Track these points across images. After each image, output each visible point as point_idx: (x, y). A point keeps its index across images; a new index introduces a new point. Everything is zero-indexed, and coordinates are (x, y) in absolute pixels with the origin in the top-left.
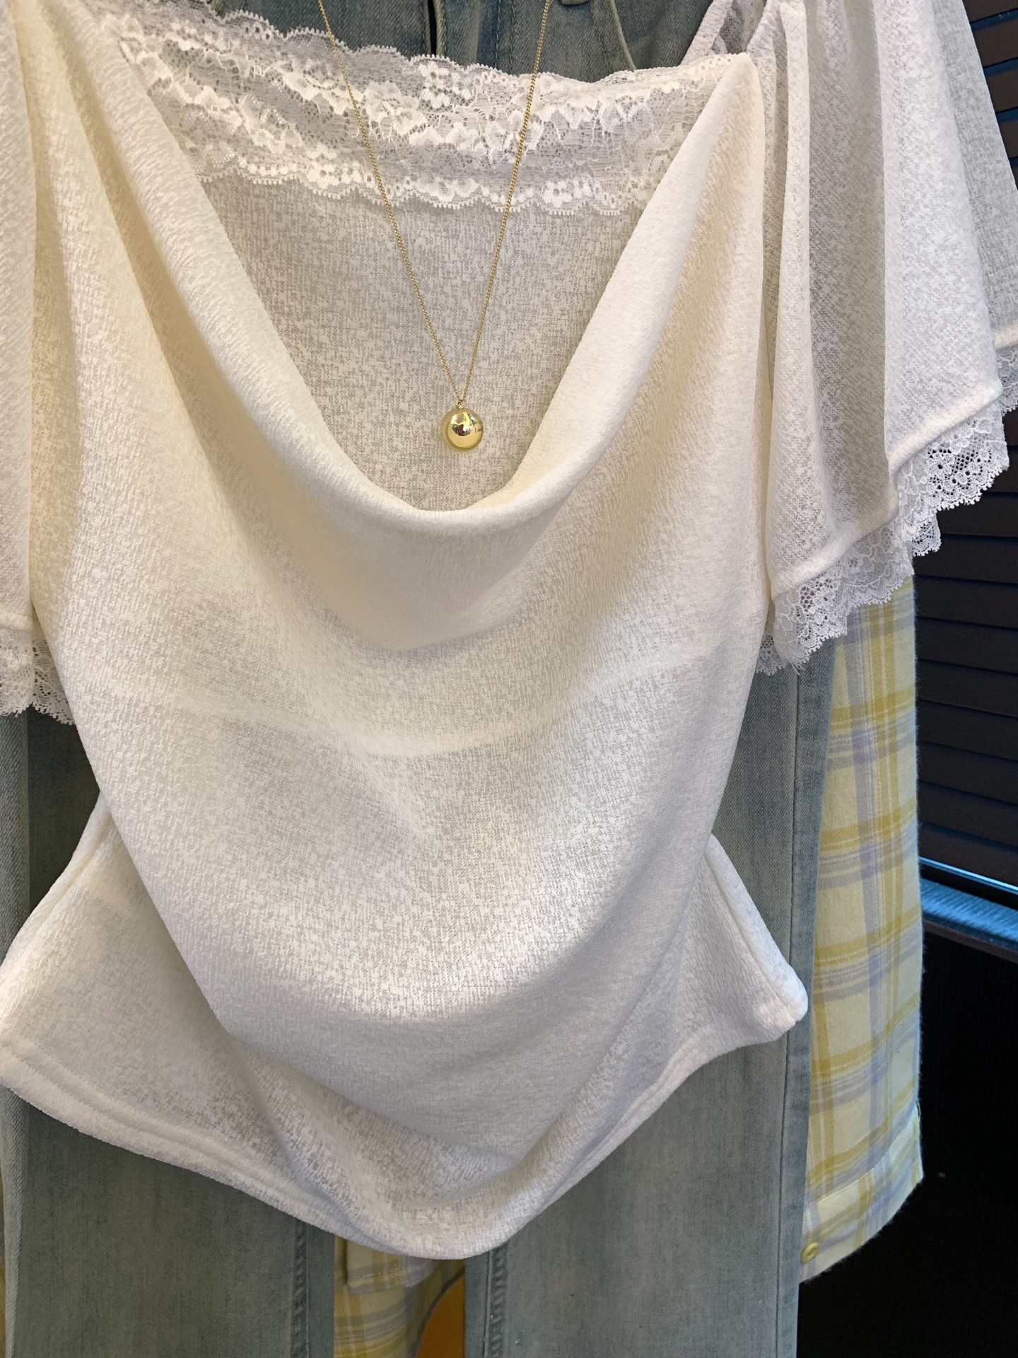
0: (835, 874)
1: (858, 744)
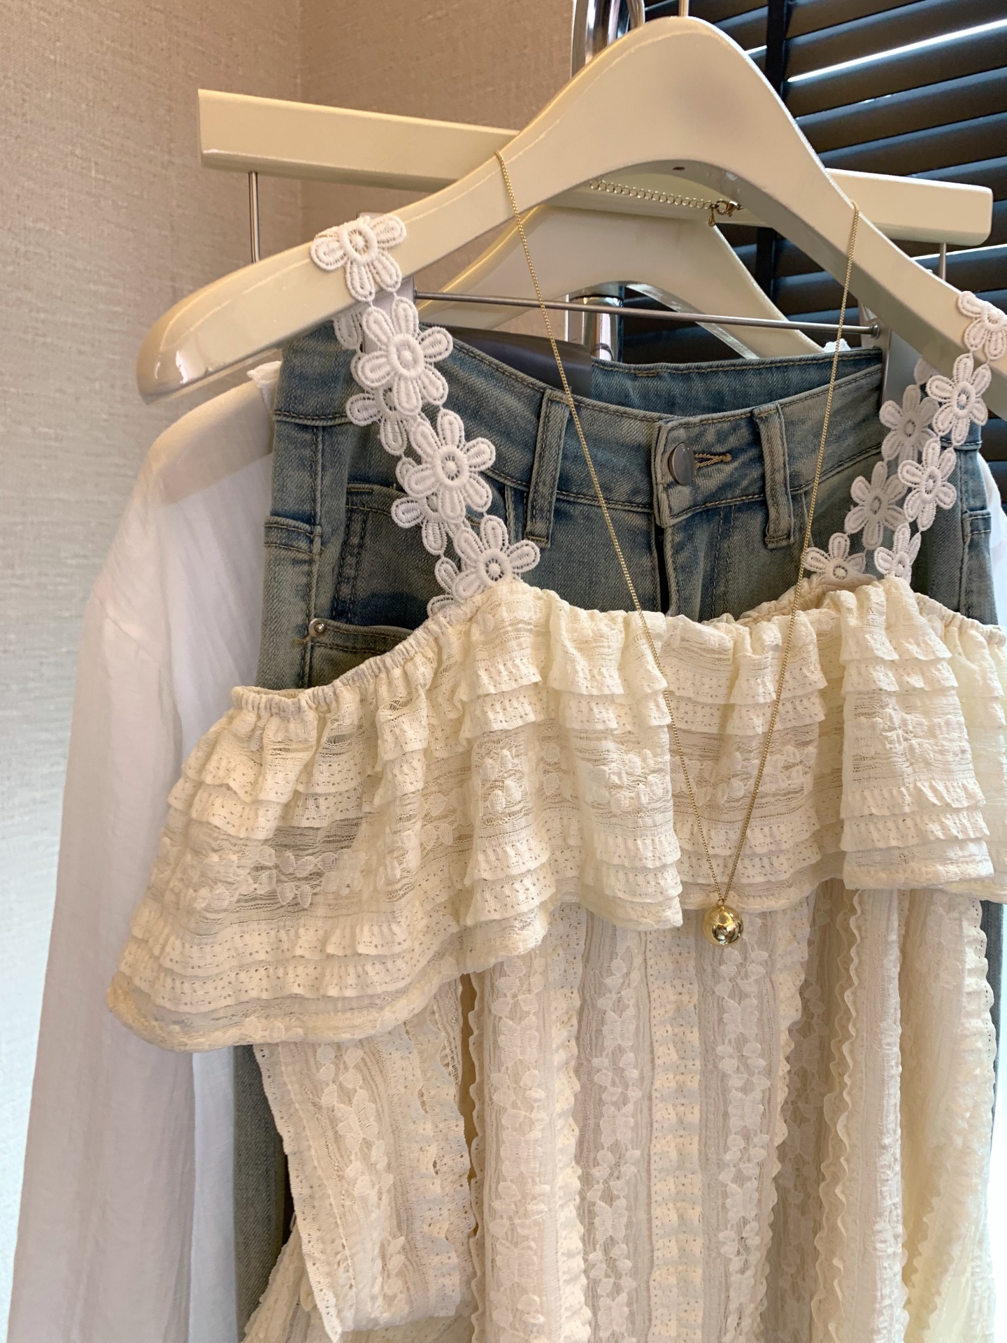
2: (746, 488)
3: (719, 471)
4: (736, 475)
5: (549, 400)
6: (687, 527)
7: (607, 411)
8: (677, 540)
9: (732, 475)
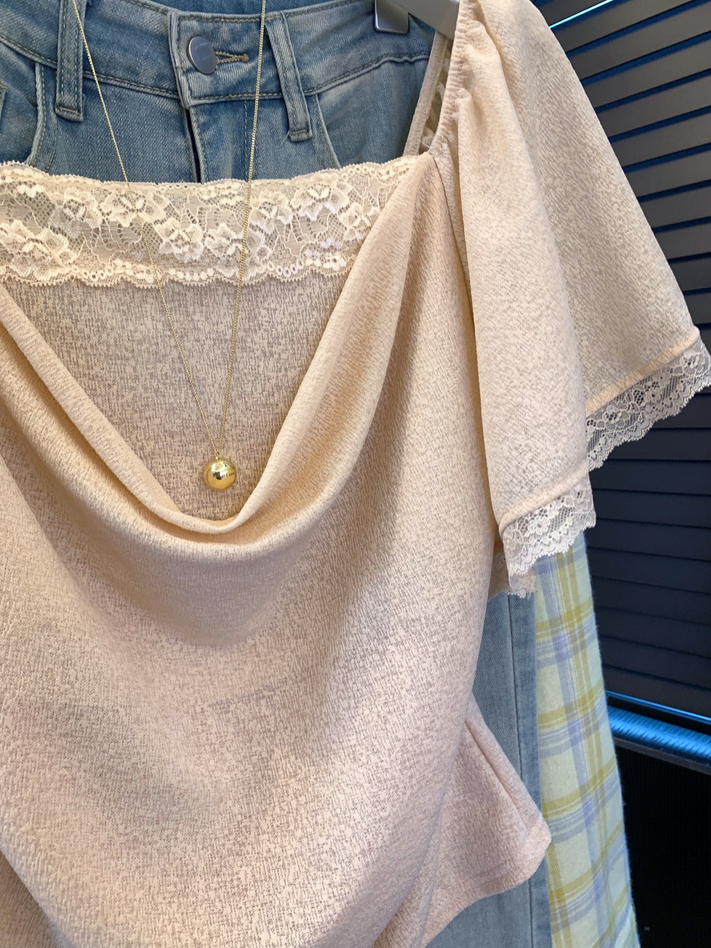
0: (551, 746)
1: (558, 647)
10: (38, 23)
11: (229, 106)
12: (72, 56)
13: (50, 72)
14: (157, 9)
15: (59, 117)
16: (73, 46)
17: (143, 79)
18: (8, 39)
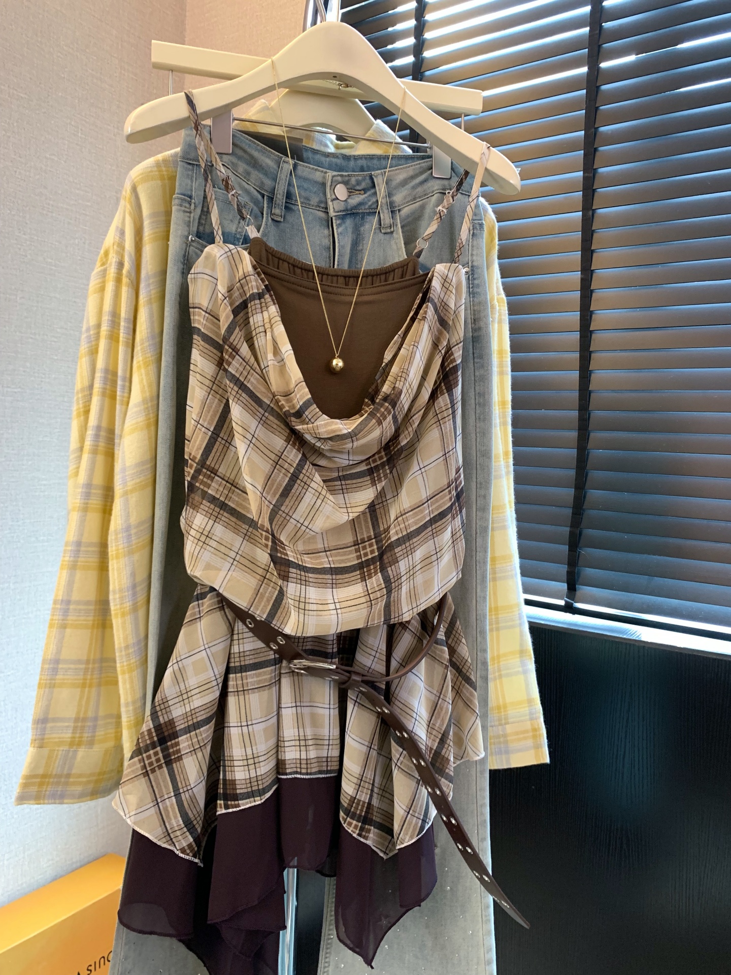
2: (371, 205)
3: (358, 197)
4: (366, 200)
5: (284, 161)
6: (343, 218)
7: (310, 168)
8: (338, 222)
9: (364, 199)
10: (268, 178)
11: (352, 216)
12: (281, 192)
13: (271, 199)
14: (322, 171)
15: (273, 220)
16: (282, 188)
17: (312, 203)
18: (255, 185)
